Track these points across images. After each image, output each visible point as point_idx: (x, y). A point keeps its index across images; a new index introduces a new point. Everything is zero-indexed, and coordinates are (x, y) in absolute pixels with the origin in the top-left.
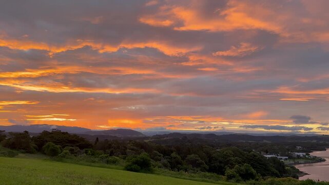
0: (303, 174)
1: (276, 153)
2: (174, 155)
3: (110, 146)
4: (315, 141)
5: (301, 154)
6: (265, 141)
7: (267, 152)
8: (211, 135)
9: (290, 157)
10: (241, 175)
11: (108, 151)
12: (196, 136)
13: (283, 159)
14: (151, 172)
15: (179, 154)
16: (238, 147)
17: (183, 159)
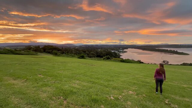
0: (121, 56)
1: (115, 50)
2: (86, 52)
3: (67, 50)
4: (125, 47)
5: (121, 50)
6: (112, 47)
7: (112, 50)
8: (97, 45)
9: (119, 51)
10: (107, 58)
11: (67, 51)
12: (92, 46)
13: (116, 52)
14: (85, 59)
15: (88, 52)
16: (104, 49)
17: (89, 53)
